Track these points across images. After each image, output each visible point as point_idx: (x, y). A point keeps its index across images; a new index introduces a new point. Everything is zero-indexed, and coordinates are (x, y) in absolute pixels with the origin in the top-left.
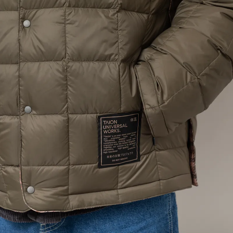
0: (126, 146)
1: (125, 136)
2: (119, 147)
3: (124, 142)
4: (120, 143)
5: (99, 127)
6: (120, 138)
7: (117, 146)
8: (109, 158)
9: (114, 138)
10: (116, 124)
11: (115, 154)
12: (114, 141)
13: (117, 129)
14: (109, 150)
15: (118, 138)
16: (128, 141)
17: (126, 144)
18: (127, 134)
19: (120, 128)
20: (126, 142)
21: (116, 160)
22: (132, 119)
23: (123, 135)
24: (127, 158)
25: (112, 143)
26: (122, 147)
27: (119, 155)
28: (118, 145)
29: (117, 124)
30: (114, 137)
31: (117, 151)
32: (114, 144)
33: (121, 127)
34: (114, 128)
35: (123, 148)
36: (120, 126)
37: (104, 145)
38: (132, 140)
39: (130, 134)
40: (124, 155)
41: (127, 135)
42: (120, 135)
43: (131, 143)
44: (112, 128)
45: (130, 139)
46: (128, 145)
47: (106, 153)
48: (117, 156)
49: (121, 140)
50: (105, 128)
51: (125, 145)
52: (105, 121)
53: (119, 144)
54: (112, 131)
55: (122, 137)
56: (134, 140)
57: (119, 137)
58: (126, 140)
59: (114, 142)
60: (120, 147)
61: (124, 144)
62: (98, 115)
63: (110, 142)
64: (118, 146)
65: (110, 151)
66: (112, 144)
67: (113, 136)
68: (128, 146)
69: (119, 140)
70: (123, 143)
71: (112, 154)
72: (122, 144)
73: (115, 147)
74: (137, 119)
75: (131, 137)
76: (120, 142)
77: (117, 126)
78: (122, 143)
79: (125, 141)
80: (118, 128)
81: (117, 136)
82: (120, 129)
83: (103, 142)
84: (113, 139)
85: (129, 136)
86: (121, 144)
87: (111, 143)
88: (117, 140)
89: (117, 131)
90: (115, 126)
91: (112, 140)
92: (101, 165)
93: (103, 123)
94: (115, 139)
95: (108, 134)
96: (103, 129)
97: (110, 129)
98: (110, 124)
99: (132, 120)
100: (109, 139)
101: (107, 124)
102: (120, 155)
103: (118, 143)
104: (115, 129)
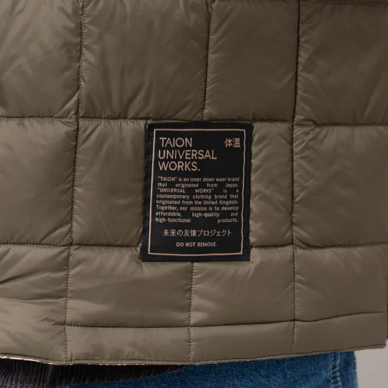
0: (214, 211)
1: (210, 183)
2: (194, 212)
3: (207, 200)
4: (199, 200)
5: (148, 153)
6: (197, 188)
7: (189, 206)
8: (169, 237)
9: (183, 186)
10: (188, 148)
11: (183, 226)
12: (182, 194)
13: (192, 161)
14: (170, 214)
15: (194, 185)
16: (218, 200)
17: (213, 206)
18: (217, 180)
19: (198, 161)
20: (213, 199)
21: (187, 244)
22: (230, 141)
23: (205, 180)
24: (215, 243)
25: (178, 197)
26: (203, 212)
27: (195, 231)
28: (194, 205)
29: (191, 149)
30: (183, 182)
31: (188, 221)
32: (181, 200)
33: (201, 156)
34: (184, 160)
35: (206, 215)
36: (198, 155)
37: (158, 202)
38: (228, 199)
39: (224, 180)
40: (206, 233)
41: (215, 182)
42: (198, 180)
43: (225, 206)
44: (181, 157)
45: (225, 194)
46: (218, 209)
47: (161, 220)
48: (190, 234)
49: (199, 194)
50: (162, 155)
51: (211, 209)
52: (163, 139)
53: (196, 202)
54: (179, 166)
55: (203, 185)
56: (233, 199)
57: (196, 183)
58: (212, 194)
59: (184, 197)
60: (198, 212)
61: (208, 206)
62: (149, 122)
63: (174, 194)
64: (192, 209)
65: (172, 217)
66: (177, 200)
67: (180, 180)
68: (217, 212)
69: (197, 191)
70: (205, 203)
71: (177, 226)
72: (202, 205)
73: (185, 209)
74: (242, 142)
75: (226, 188)
76: (197, 197)
77: (193, 155)
78: (202, 200)
79: (210, 197)
80: (194, 160)
81: (192, 180)
82: (200, 163)
83: (156, 192)
84: (180, 188)
85: (222, 185)
86: (200, 203)
87: (175, 197)
88: (190, 191)
89: (190, 166)
90: (187, 154)
91: (177, 188)
92: (149, 253)
93: (159, 143)
94: (186, 189)
95: (168, 173)
96: (157, 159)
97: (174, 160)
98: (176, 148)
99: (228, 142)
100: (171, 185)
101: (169, 148)
102: (198, 233)
103: (193, 200)
104: (188, 161)
